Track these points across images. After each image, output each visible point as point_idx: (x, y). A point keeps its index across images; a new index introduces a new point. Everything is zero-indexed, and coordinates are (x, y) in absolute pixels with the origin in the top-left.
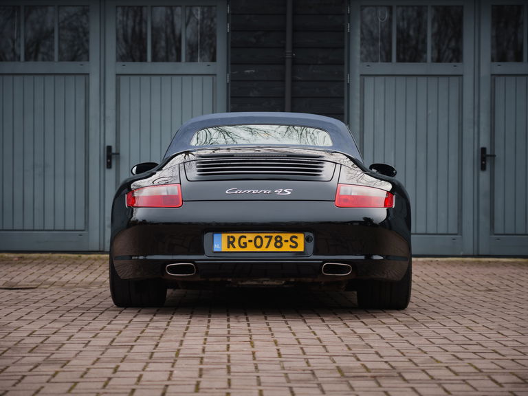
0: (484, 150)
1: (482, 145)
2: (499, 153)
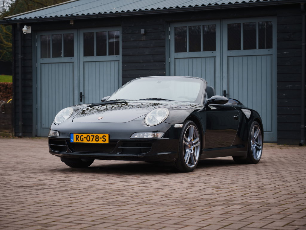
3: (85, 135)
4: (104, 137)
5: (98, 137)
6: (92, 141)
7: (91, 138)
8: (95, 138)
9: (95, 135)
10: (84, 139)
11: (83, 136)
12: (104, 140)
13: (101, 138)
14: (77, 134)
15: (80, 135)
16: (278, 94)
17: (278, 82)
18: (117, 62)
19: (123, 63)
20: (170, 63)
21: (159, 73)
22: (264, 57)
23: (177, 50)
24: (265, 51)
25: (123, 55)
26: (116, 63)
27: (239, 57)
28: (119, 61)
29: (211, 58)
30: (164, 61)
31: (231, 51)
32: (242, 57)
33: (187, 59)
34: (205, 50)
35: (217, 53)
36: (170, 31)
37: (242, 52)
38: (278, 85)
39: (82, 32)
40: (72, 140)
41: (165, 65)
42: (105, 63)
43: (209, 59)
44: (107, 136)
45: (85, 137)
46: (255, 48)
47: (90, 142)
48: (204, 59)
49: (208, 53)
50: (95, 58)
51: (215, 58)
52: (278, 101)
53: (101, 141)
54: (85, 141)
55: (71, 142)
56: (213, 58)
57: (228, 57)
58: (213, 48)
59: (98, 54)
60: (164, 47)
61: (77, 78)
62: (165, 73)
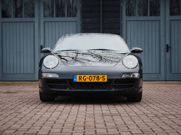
0: (167, 45)
1: (167, 44)
2: (173, 46)
3: (88, 76)
4: (104, 77)
5: (99, 77)
6: (94, 80)
7: (93, 78)
8: (96, 78)
9: (96, 76)
10: (87, 79)
11: (85, 76)
12: (104, 79)
13: (101, 78)
14: (80, 76)
15: (83, 76)
40: (75, 80)
44: (106, 76)
45: (88, 77)
47: (92, 81)
53: (101, 80)
54: (88, 80)
55: (74, 81)
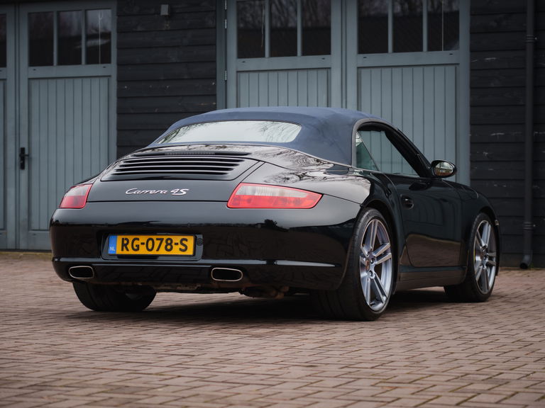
16: (472, 152)
17: (472, 124)
18: (106, 79)
19: (120, 81)
20: (226, 81)
21: (202, 104)
22: (440, 70)
23: (243, 53)
24: (441, 56)
25: (119, 64)
26: (104, 82)
27: (383, 69)
28: (110, 76)
29: (320, 72)
30: (214, 78)
31: (365, 55)
32: (390, 69)
33: (266, 74)
34: (306, 52)
35: (334, 60)
36: (226, 11)
37: (391, 58)
38: (472, 132)
39: (25, 11)
41: (215, 86)
42: (78, 82)
43: (315, 72)
46: (421, 50)
48: (305, 73)
49: (314, 61)
50: (55, 70)
51: (329, 70)
52: (472, 168)
56: (325, 72)
57: (358, 68)
58: (325, 49)
59: (62, 62)
60: (214, 45)
61: (13, 116)
62: (214, 103)
